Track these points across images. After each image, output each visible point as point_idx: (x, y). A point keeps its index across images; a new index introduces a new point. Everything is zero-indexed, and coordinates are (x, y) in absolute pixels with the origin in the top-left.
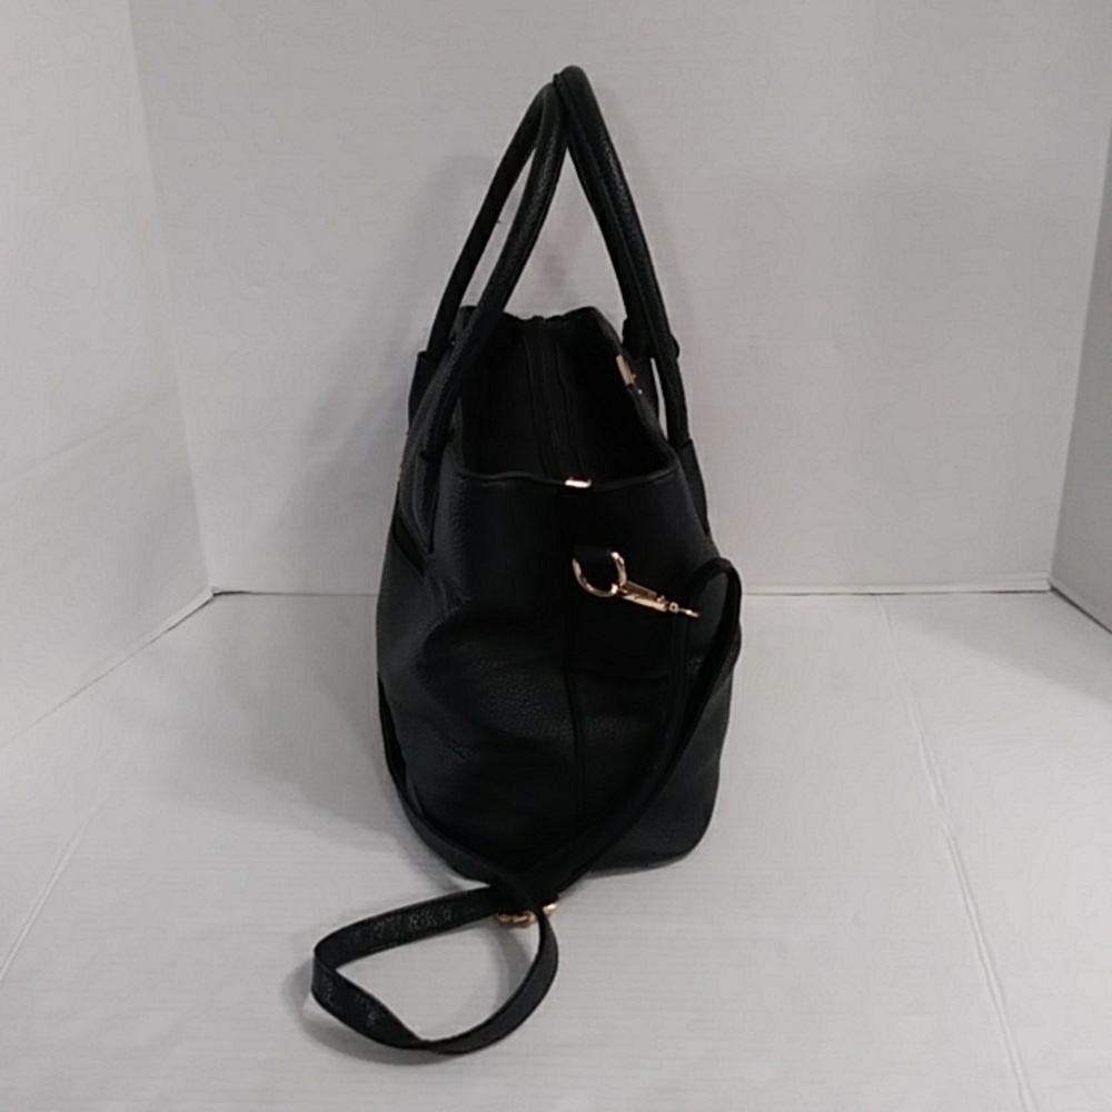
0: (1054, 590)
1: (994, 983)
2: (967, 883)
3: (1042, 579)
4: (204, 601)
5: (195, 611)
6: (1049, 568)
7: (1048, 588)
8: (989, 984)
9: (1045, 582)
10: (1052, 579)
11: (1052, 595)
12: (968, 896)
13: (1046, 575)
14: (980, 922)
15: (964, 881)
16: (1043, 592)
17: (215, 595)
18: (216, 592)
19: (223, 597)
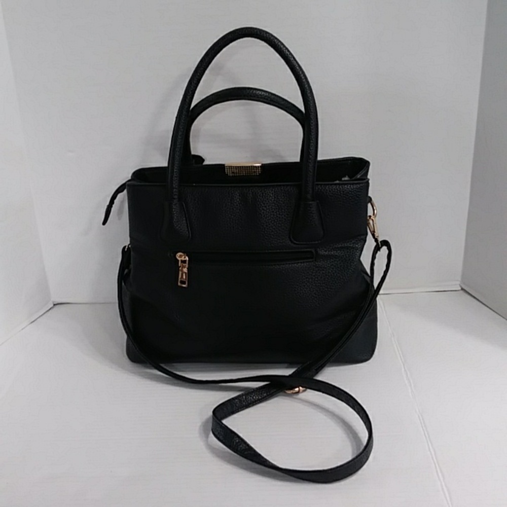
0: (462, 289)
1: (445, 489)
2: (429, 437)
3: (456, 285)
4: (49, 308)
5: (44, 313)
6: (460, 279)
7: (460, 288)
8: (443, 489)
9: (458, 286)
10: (461, 285)
11: (462, 292)
12: (430, 444)
13: (459, 283)
14: (436, 458)
15: (427, 436)
16: (458, 290)
17: (54, 305)
18: (55, 303)
19: (57, 306)
